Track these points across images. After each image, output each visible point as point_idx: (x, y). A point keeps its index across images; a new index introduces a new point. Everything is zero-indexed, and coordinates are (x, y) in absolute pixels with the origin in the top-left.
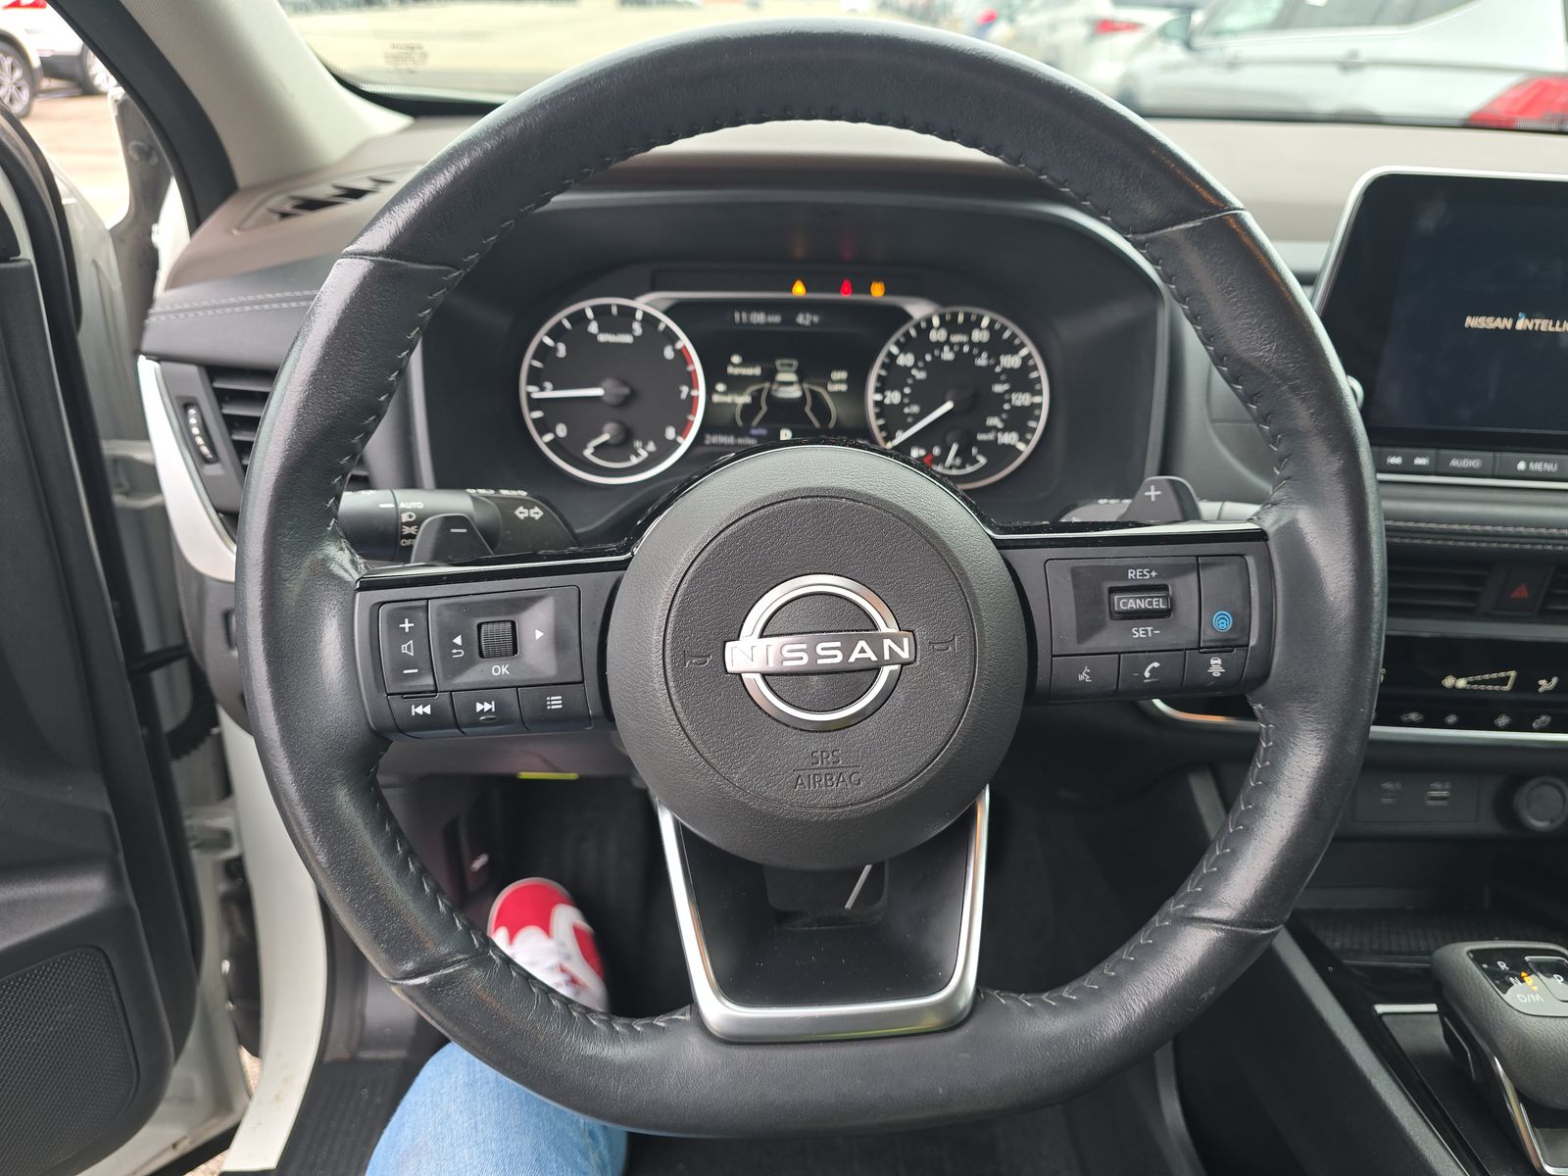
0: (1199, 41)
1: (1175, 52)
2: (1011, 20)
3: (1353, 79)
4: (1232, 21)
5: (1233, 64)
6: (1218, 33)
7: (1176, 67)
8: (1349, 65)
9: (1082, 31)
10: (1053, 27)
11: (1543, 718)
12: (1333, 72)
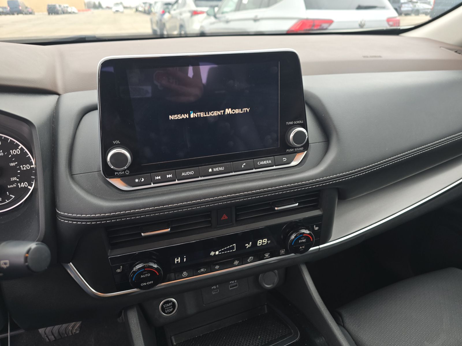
0: (218, 16)
1: (212, 19)
2: (169, 12)
3: (257, 23)
4: (226, 9)
5: (227, 22)
6: (223, 13)
7: (213, 23)
8: (256, 20)
9: (189, 15)
10: (181, 14)
11: (250, 258)
12: (252, 22)
